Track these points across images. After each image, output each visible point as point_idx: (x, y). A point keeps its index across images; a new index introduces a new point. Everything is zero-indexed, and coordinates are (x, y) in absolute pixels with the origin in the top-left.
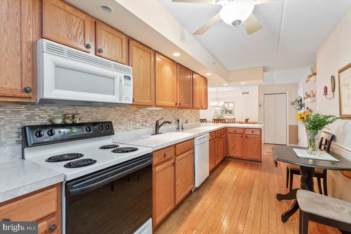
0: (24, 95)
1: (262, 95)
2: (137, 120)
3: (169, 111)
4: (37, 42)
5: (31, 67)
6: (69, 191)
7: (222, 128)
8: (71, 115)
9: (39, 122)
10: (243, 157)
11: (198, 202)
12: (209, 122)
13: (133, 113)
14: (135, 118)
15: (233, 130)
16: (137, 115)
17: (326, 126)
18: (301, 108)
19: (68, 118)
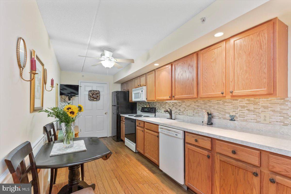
3: (194, 102)
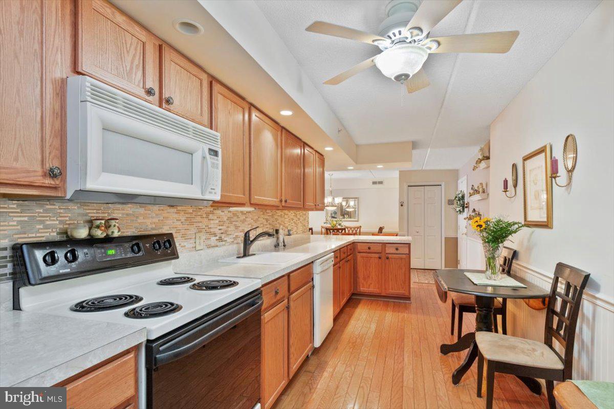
0: (48, 181)
1: (405, 187)
2: (212, 230)
4: (66, 79)
5: (60, 129)
6: (155, 358)
7: (348, 244)
8: (103, 222)
9: (43, 235)
10: (382, 291)
11: (323, 372)
12: (317, 233)
13: (206, 217)
14: (208, 226)
15: (365, 248)
16: (212, 222)
17: (510, 237)
18: (463, 209)
19: (98, 227)
